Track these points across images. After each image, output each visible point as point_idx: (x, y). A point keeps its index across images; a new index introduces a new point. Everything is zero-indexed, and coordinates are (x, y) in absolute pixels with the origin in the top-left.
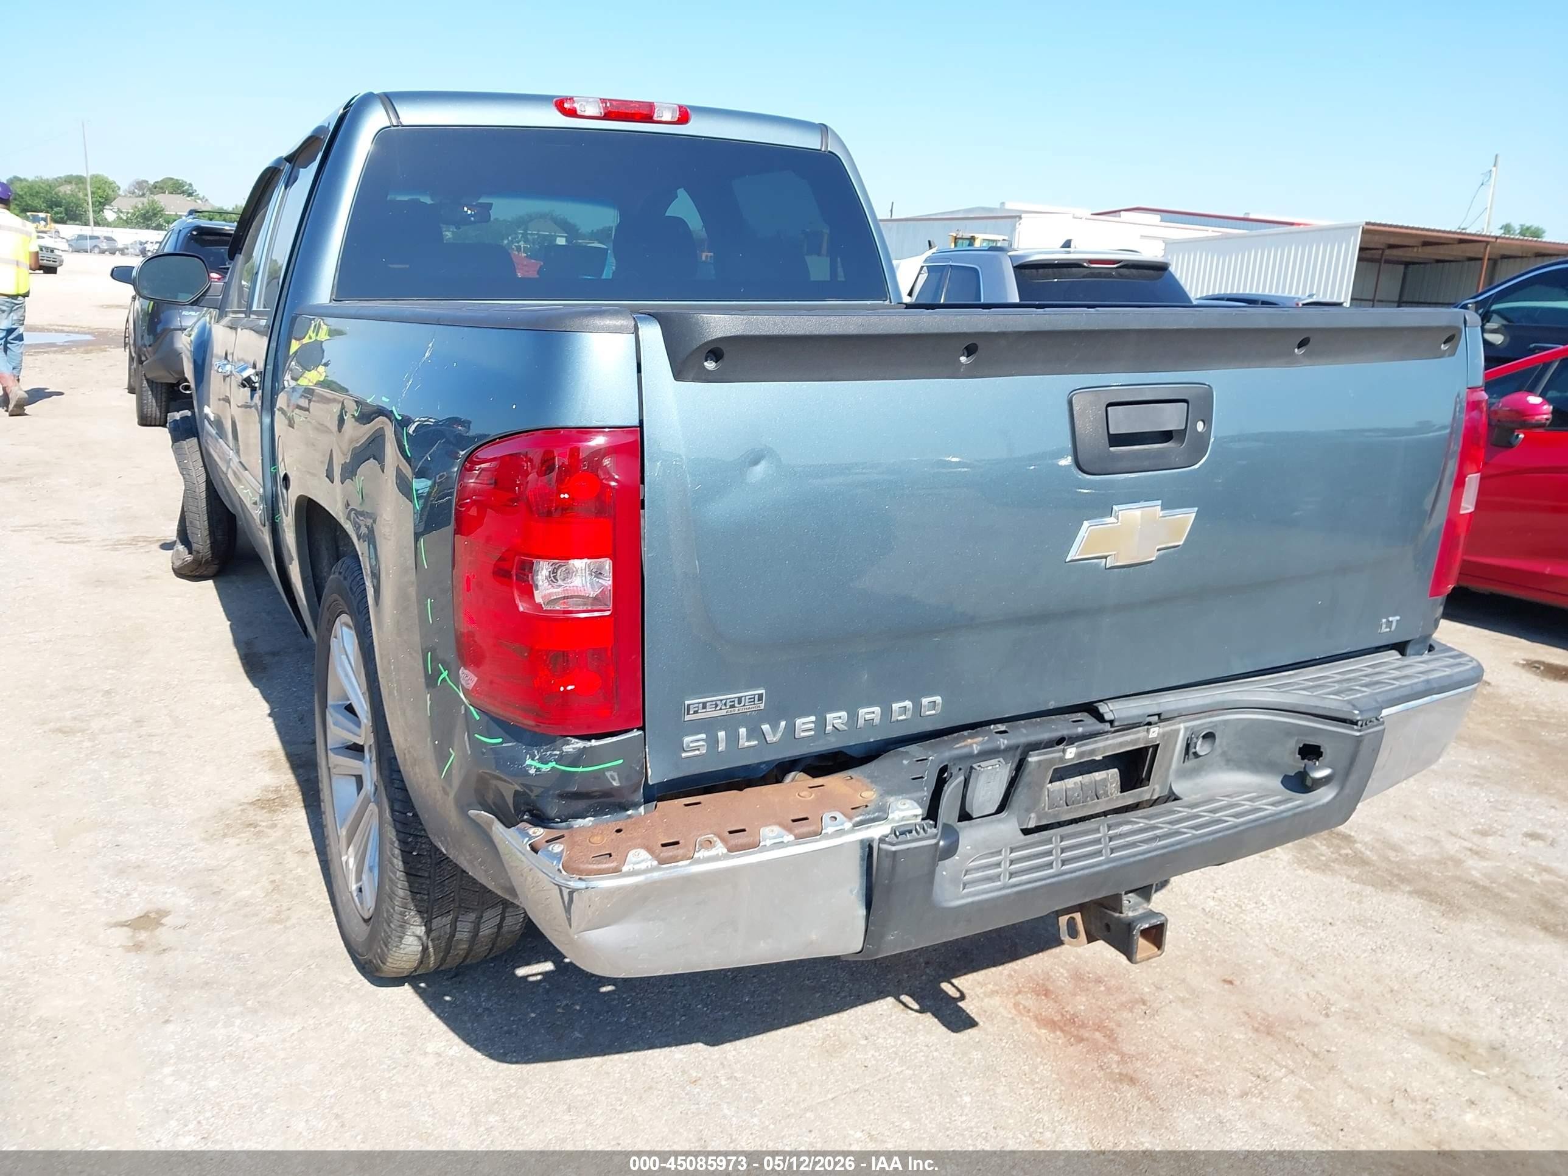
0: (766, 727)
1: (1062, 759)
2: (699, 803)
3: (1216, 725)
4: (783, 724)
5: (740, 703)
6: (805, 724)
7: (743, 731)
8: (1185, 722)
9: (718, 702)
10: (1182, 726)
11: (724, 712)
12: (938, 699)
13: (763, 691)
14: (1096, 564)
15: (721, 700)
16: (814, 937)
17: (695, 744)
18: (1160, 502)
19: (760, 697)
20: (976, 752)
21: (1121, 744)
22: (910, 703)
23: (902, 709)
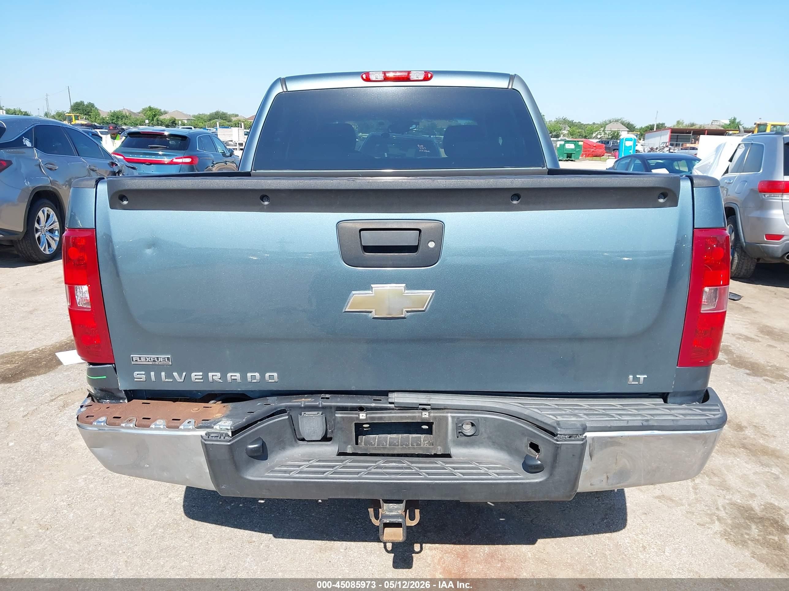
0: (175, 374)
1: (358, 418)
2: (149, 403)
3: (478, 418)
4: (184, 374)
5: (158, 360)
6: (196, 376)
7: (163, 374)
8: (451, 413)
9: (147, 358)
10: (449, 415)
11: (151, 363)
12: (275, 375)
13: (170, 356)
14: (365, 315)
15: (148, 357)
16: (187, 477)
17: (139, 376)
18: (404, 285)
19: (168, 359)
20: (303, 406)
21: (401, 417)
22: (258, 374)
23: (253, 376)
